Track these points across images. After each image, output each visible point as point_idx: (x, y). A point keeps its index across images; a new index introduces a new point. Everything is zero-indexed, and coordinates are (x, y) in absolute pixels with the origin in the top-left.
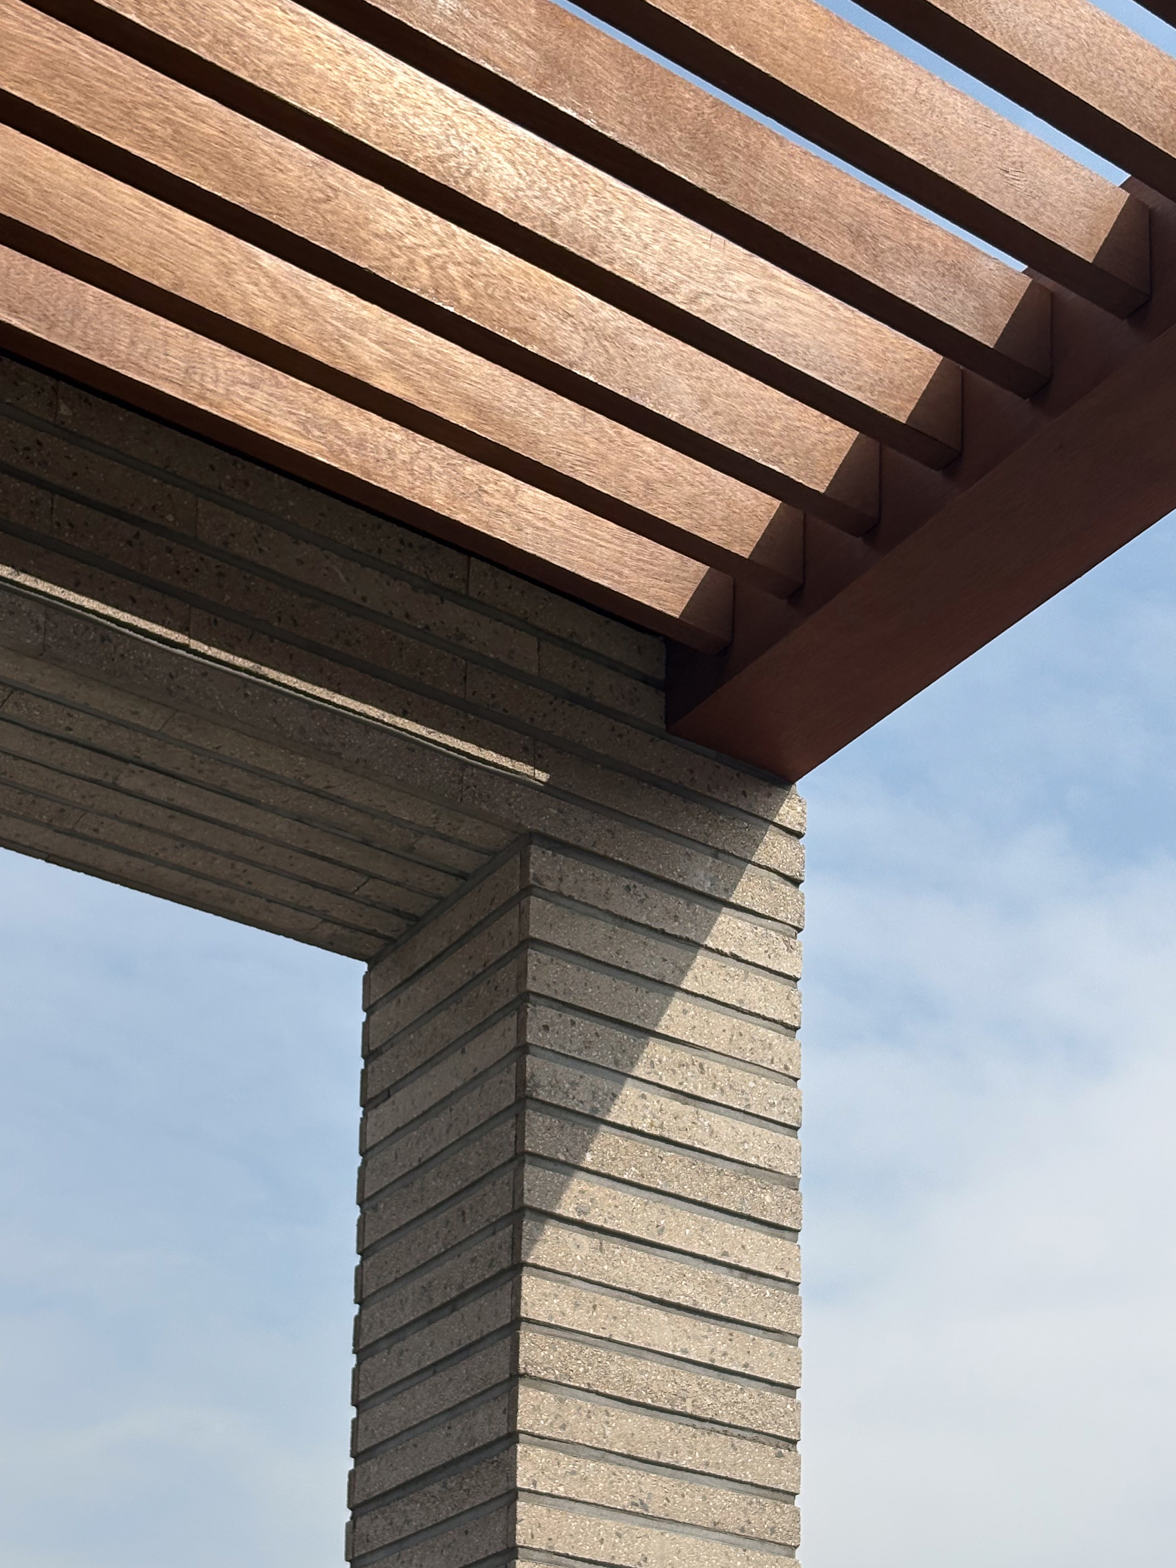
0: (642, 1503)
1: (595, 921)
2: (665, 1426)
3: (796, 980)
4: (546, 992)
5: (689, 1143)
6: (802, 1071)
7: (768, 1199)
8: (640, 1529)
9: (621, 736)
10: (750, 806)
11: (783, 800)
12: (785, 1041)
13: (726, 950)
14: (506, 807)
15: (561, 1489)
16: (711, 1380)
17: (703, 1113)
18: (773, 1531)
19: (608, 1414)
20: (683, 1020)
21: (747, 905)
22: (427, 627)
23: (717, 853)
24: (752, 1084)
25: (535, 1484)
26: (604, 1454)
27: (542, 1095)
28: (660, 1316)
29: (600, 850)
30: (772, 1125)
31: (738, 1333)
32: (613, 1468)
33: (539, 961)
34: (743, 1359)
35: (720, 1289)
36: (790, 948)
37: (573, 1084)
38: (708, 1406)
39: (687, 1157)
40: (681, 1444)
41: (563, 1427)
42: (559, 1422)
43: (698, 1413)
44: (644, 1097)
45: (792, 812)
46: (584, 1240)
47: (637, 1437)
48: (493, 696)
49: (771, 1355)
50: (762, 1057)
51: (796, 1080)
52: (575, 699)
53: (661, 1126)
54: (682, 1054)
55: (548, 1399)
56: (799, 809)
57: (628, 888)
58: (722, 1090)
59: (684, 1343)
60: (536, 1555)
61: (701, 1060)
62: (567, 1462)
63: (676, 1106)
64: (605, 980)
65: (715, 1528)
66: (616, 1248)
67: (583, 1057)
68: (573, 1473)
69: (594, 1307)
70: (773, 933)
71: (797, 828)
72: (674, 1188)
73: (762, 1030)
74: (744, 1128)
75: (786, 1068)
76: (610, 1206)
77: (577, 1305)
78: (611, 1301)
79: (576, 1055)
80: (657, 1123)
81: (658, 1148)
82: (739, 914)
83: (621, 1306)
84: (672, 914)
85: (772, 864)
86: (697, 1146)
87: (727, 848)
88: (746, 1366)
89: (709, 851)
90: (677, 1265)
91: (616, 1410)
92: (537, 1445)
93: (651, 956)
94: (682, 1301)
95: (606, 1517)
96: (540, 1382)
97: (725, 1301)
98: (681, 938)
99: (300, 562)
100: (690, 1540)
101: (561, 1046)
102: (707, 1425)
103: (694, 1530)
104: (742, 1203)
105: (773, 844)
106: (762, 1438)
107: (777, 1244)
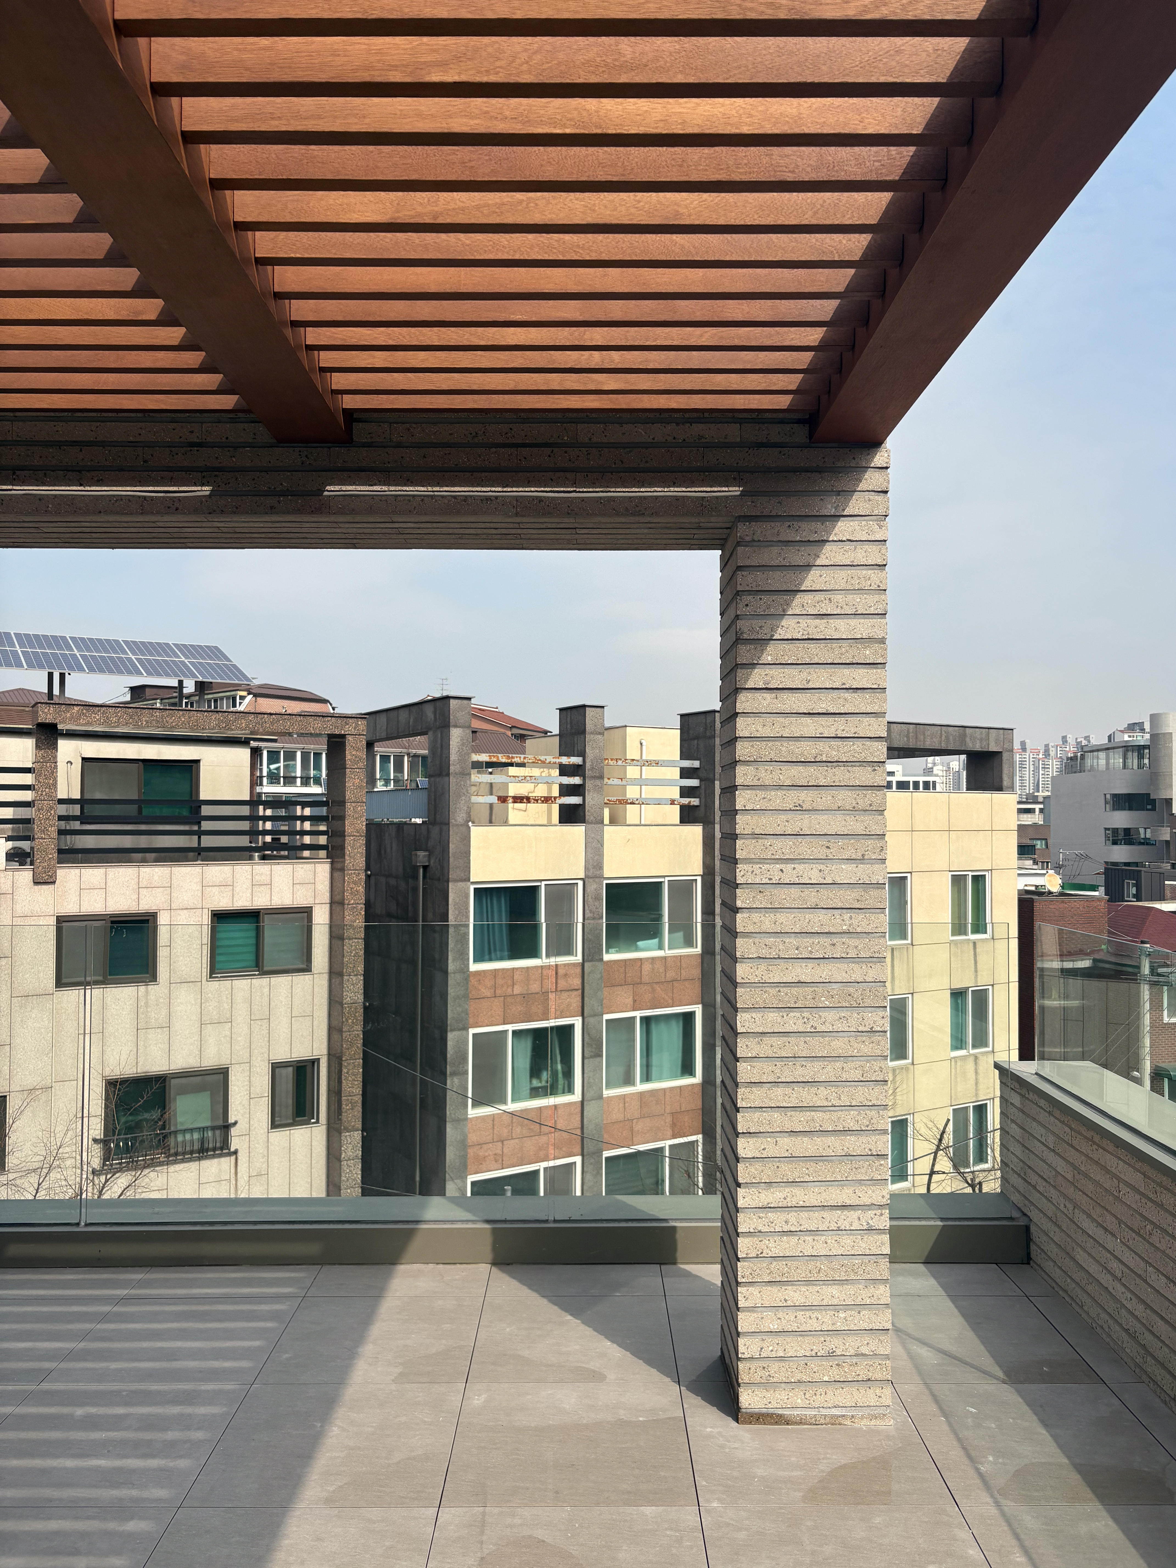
0: (799, 805)
1: (772, 548)
2: (811, 769)
3: (885, 541)
4: (747, 588)
5: (824, 637)
6: (888, 585)
7: (868, 652)
8: (798, 816)
9: (784, 455)
10: (858, 463)
11: (876, 454)
12: (878, 574)
13: (844, 539)
14: (725, 509)
15: (758, 806)
16: (834, 743)
17: (832, 621)
18: (871, 805)
19: (781, 769)
20: (820, 580)
21: (856, 513)
22: (684, 440)
23: (838, 493)
24: (858, 600)
25: (745, 807)
26: (780, 787)
27: (745, 636)
28: (808, 720)
29: (774, 513)
30: (870, 616)
31: (850, 719)
32: (784, 792)
33: (743, 576)
34: (853, 730)
35: (841, 701)
36: (880, 527)
37: (761, 627)
38: (834, 755)
39: (822, 645)
40: (820, 776)
41: (759, 779)
42: (757, 778)
43: (829, 760)
44: (798, 622)
45: (882, 458)
46: (768, 696)
47: (797, 777)
48: (718, 460)
49: (869, 725)
50: (866, 585)
51: (885, 590)
52: (760, 445)
53: (808, 634)
54: (819, 596)
55: (751, 769)
56: (886, 455)
57: (789, 526)
58: (842, 607)
59: (821, 730)
60: (746, 836)
61: (829, 596)
62: (761, 794)
63: (817, 622)
64: (777, 574)
65: (839, 809)
66: (785, 695)
67: (766, 613)
68: (764, 798)
69: (773, 724)
70: (871, 523)
71: (885, 465)
72: (816, 660)
73: (864, 572)
74: (853, 622)
75: (879, 586)
76: (781, 677)
77: (764, 725)
78: (782, 720)
79: (762, 613)
80: (805, 633)
81: (806, 644)
82: (852, 518)
83: (786, 721)
84: (814, 531)
85: (871, 488)
86: (828, 637)
87: (844, 489)
88: (855, 733)
89: (835, 493)
90: (817, 695)
91: (785, 767)
92: (746, 789)
93: (802, 555)
94: (820, 711)
95: (781, 814)
96: (746, 763)
97: (843, 706)
98: (819, 541)
99: (624, 434)
100: (826, 817)
101: (755, 611)
102: (835, 764)
103: (828, 812)
104: (854, 658)
105: (871, 478)
106: (864, 764)
107: (873, 672)
